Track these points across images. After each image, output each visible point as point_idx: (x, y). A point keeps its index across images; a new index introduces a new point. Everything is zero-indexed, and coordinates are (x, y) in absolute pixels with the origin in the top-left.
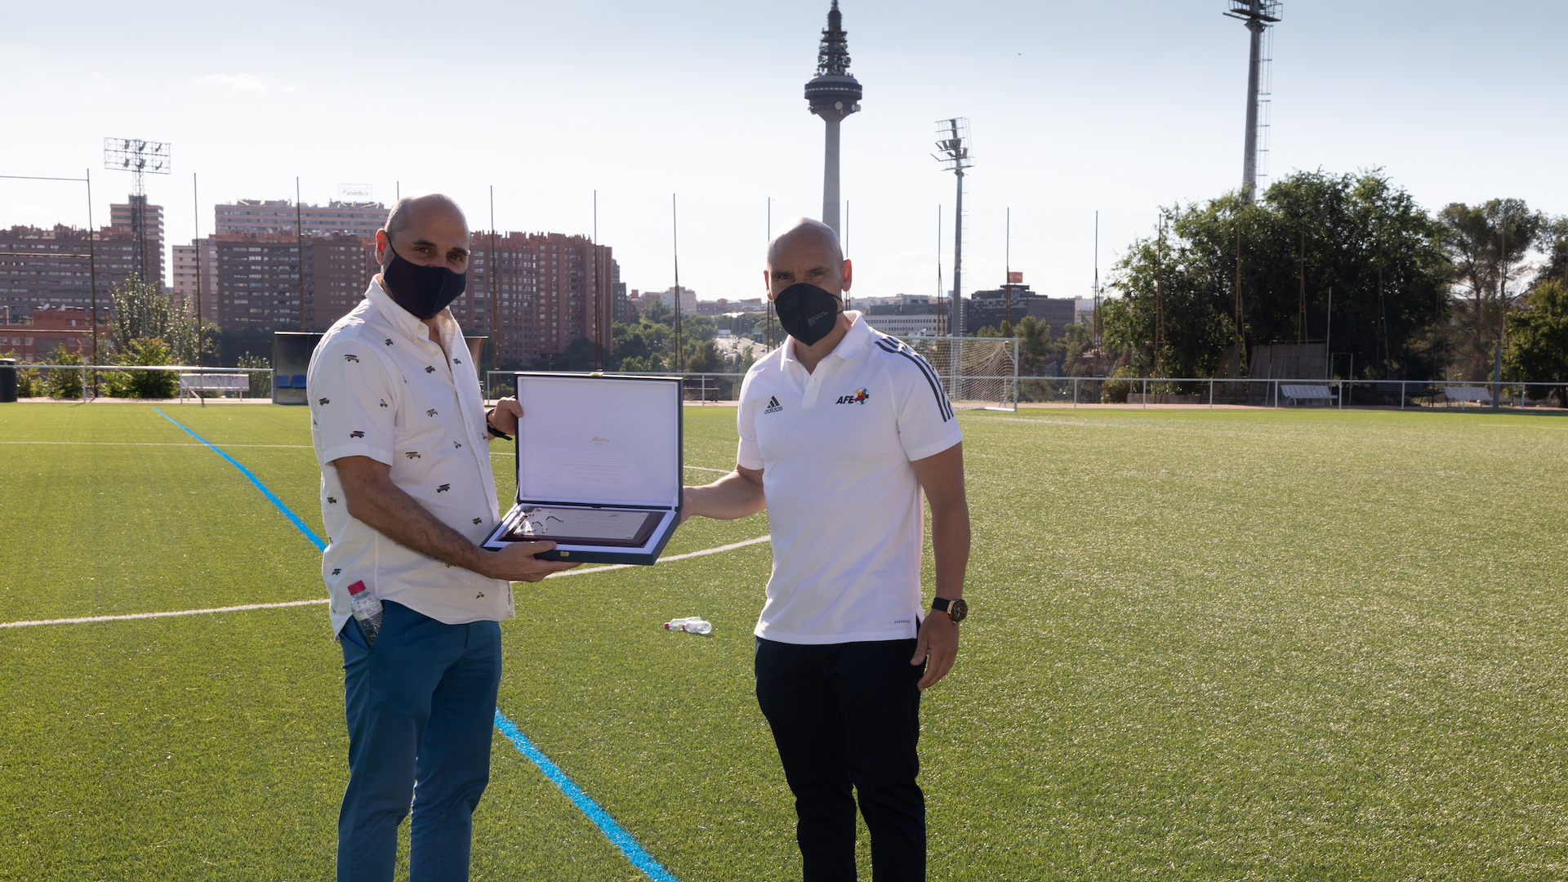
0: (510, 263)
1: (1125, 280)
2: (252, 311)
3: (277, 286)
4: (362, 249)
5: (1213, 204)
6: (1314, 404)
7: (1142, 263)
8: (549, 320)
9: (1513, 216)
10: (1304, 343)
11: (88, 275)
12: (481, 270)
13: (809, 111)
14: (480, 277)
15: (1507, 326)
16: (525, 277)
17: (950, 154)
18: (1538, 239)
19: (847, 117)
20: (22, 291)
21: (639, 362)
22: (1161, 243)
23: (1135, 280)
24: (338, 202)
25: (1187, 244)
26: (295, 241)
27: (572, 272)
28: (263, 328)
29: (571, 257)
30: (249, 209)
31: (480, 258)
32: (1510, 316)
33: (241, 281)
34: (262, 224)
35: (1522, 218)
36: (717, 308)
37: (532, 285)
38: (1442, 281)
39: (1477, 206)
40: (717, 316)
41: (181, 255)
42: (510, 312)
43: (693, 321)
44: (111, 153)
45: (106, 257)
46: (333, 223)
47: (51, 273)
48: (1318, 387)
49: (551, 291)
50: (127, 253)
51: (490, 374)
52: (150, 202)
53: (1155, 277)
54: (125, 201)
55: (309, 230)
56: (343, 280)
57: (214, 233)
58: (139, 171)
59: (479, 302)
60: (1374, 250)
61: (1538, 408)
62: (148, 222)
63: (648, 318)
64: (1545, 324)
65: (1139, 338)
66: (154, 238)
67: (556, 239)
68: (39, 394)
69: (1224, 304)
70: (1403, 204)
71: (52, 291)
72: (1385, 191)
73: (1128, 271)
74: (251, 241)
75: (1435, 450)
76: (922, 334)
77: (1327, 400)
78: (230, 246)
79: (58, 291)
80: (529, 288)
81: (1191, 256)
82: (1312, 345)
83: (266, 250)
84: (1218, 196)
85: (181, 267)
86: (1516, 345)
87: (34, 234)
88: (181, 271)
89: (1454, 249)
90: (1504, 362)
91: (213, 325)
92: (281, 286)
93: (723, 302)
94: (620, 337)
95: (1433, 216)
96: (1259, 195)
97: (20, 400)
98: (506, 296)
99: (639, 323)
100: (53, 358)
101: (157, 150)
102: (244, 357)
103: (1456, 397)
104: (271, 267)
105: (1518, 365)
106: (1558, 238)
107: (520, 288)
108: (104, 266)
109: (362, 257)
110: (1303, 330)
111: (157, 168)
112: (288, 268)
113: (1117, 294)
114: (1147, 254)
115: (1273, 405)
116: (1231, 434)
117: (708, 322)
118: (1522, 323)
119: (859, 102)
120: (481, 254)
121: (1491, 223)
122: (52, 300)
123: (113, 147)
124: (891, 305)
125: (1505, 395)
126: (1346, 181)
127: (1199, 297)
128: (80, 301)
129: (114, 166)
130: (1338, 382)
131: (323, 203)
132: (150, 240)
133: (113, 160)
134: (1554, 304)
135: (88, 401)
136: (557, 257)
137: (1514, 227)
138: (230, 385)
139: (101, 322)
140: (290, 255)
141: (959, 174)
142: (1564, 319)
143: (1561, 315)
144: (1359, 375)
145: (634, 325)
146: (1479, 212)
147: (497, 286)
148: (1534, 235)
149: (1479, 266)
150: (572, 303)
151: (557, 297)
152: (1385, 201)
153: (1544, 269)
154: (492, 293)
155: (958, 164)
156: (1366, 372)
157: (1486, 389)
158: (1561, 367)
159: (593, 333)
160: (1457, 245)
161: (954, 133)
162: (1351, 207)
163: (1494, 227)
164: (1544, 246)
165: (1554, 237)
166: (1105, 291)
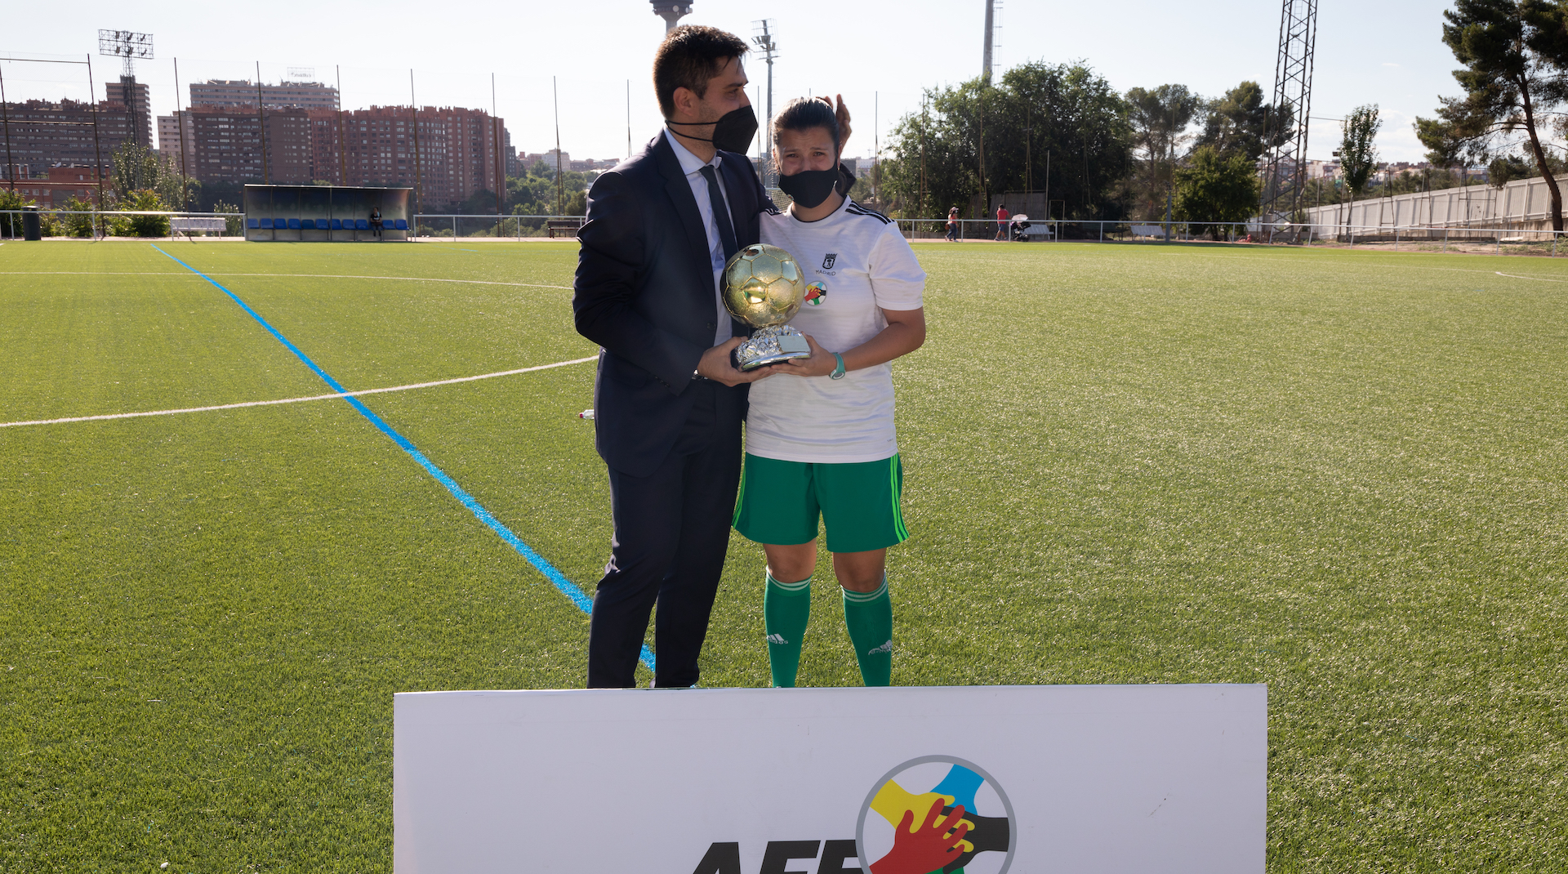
0: (425, 130)
1: (898, 144)
2: (223, 168)
3: (242, 149)
4: (308, 120)
5: (963, 87)
6: (1036, 238)
7: (910, 131)
8: (456, 175)
9: (1178, 97)
10: (1029, 192)
11: (91, 139)
12: (403, 136)
14: (402, 141)
15: (1176, 180)
16: (437, 141)
17: (762, 47)
18: (1196, 115)
19: (682, 18)
20: (38, 152)
21: (527, 208)
22: (925, 117)
23: (905, 145)
24: (287, 82)
25: (944, 117)
26: (255, 113)
27: (473, 138)
28: (232, 182)
29: (472, 126)
30: (217, 87)
31: (401, 127)
33: (214, 144)
34: (228, 100)
35: (1185, 99)
36: (586, 165)
37: (443, 148)
38: (1129, 146)
39: (1153, 90)
40: (586, 172)
41: (164, 124)
42: (426, 169)
43: (568, 176)
44: (104, 42)
45: (105, 125)
46: (285, 99)
47: (61, 138)
48: (1039, 225)
49: (458, 152)
50: (122, 122)
51: (416, 218)
52: (138, 81)
53: (920, 143)
54: (118, 81)
55: (266, 104)
56: (295, 144)
57: (190, 106)
58: (128, 57)
59: (402, 161)
60: (1080, 122)
61: (1195, 241)
62: (137, 97)
63: (533, 174)
64: (1203, 179)
65: (908, 191)
66: (142, 110)
67: (460, 112)
68: (58, 234)
69: (971, 163)
70: (1101, 88)
71: (62, 152)
72: (1089, 78)
73: (900, 137)
74: (220, 112)
75: (1132, 273)
77: (1046, 235)
78: (203, 117)
79: (67, 152)
80: (441, 150)
81: (947, 127)
82: (1035, 194)
83: (232, 120)
84: (968, 80)
85: (165, 133)
86: (1181, 194)
87: (46, 107)
88: (165, 137)
89: (1135, 122)
90: (1173, 207)
91: (193, 179)
92: (246, 148)
93: (590, 161)
94: (512, 188)
95: (1122, 97)
96: (997, 81)
97: (43, 239)
98: (423, 155)
99: (526, 178)
100: (69, 206)
101: (142, 40)
102: (218, 204)
103: (1139, 233)
104: (237, 133)
105: (1183, 210)
106: (1211, 114)
107: (433, 150)
108: (103, 132)
109: (309, 125)
110: (1028, 183)
111: (143, 54)
112: (250, 134)
113: (892, 155)
114: (914, 124)
115: (1007, 239)
116: (982, 261)
117: (580, 177)
118: (1187, 178)
119: (691, 6)
120: (402, 123)
121: (1163, 102)
122: (63, 159)
123: (106, 37)
125: (1173, 232)
126: (1061, 70)
127: (953, 157)
128: (85, 160)
129: (107, 52)
130: (1053, 221)
131: (276, 83)
132: (140, 112)
133: (107, 47)
134: (1209, 164)
135: (98, 240)
136: (462, 126)
137: (1179, 106)
138: (210, 226)
139: (104, 177)
140: (251, 124)
141: (770, 62)
142: (1217, 175)
143: (1214, 172)
144: (1069, 217)
145: (522, 179)
146: (1153, 94)
147: (415, 149)
148: (1193, 112)
149: (1154, 134)
150: (474, 162)
151: (462, 157)
152: (1088, 85)
153: (1200, 137)
154: (412, 154)
155: (769, 55)
156: (1074, 214)
157: (1159, 227)
158: (1214, 211)
159: (492, 185)
160: (1138, 119)
161: (766, 30)
162: (1064, 90)
163: (1164, 106)
164: (1200, 120)
165: (1207, 114)
166: (882, 153)
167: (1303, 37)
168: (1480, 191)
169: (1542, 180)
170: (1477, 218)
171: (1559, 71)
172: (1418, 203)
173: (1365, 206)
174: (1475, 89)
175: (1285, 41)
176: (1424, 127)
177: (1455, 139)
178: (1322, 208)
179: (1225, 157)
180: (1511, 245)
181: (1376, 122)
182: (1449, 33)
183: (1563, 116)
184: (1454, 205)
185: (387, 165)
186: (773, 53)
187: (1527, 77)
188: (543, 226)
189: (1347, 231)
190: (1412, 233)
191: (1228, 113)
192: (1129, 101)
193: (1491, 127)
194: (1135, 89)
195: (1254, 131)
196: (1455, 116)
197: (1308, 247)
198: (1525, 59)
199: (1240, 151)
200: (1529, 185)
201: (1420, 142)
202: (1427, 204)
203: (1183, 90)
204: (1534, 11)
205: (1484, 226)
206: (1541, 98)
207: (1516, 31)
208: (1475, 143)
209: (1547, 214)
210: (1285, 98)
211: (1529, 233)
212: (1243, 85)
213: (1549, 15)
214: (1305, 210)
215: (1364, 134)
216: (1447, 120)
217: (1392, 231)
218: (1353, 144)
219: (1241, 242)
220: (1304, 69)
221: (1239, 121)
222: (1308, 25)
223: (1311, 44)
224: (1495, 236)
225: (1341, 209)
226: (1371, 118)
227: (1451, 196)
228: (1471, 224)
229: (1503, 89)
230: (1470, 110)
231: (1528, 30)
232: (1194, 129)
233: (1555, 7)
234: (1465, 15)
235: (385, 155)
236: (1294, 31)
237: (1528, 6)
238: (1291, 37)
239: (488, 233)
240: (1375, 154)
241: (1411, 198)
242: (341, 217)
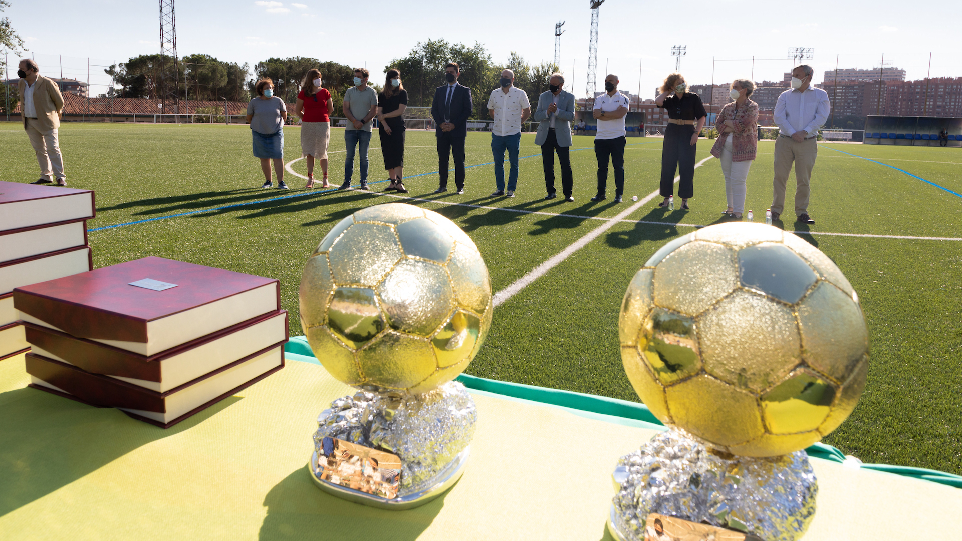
4: (886, 86)
12: (942, 93)
14: (941, 96)
26: (857, 83)
31: (942, 88)
34: (843, 78)
46: (874, 76)
55: (864, 79)
56: (876, 98)
58: (801, 59)
59: (939, 106)
78: (829, 86)
83: (844, 87)
101: (809, 51)
104: (846, 94)
109: (886, 89)
112: (852, 94)
131: (871, 69)
138: (844, 136)
140: (854, 89)
154: (946, 103)
185: (929, 108)
235: (930, 103)
242: (921, 133)
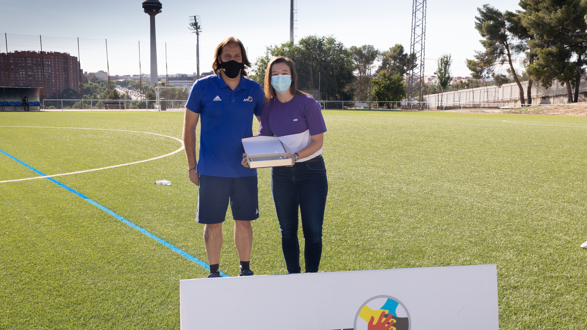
0: (41, 62)
1: (256, 69)
5: (283, 45)
7: (261, 64)
8: (56, 82)
9: (370, 50)
10: (313, 89)
12: (30, 64)
13: (144, 12)
14: (30, 67)
15: (372, 84)
16: (46, 67)
17: (194, 27)
18: (377, 57)
19: (157, 14)
21: (89, 96)
22: (267, 58)
27: (63, 65)
29: (63, 60)
32: (373, 81)
35: (373, 51)
36: (115, 78)
37: (49, 70)
38: (353, 70)
39: (359, 47)
40: (116, 81)
42: (42, 79)
43: (107, 82)
49: (56, 72)
51: (44, 101)
59: (30, 76)
60: (333, 60)
61: (380, 109)
63: (91, 81)
64: (383, 83)
67: (57, 54)
70: (340, 46)
72: (335, 42)
76: (186, 87)
80: (48, 71)
82: (315, 90)
84: (284, 43)
86: (374, 90)
90: (371, 95)
93: (117, 76)
94: (82, 88)
95: (348, 50)
96: (296, 43)
98: (40, 73)
99: (88, 83)
103: (357, 106)
105: (375, 96)
106: (383, 57)
107: (45, 71)
110: (312, 85)
114: (262, 61)
117: (113, 83)
118: (376, 83)
119: (161, 9)
120: (30, 59)
121: (364, 52)
124: (175, 78)
125: (372, 105)
126: (324, 38)
130: (323, 102)
134: (385, 77)
136: (58, 60)
137: (370, 53)
141: (198, 34)
142: (388, 82)
143: (387, 81)
144: (329, 100)
145: (86, 84)
146: (360, 49)
147: (36, 70)
148: (376, 56)
149: (361, 65)
150: (64, 76)
151: (58, 74)
152: (335, 45)
153: (380, 67)
154: (35, 73)
155: (197, 31)
156: (331, 98)
157: (366, 103)
158: (387, 96)
159: (72, 86)
160: (354, 59)
161: (195, 20)
162: (325, 47)
163: (365, 54)
164: (379, 60)
165: (382, 57)
166: (249, 73)
167: (421, 26)
168: (493, 88)
169: (516, 83)
170: (491, 99)
171: (520, 40)
172: (468, 93)
173: (447, 95)
174: (488, 47)
175: (414, 28)
176: (469, 62)
177: (481, 67)
178: (430, 95)
179: (391, 74)
180: (506, 110)
181: (450, 61)
182: (477, 25)
183: (523, 58)
184: (482, 94)
185: (23, 77)
186: (199, 30)
187: (508, 43)
188: (96, 104)
189: (441, 104)
190: (466, 105)
191: (391, 57)
192: (351, 51)
193: (495, 62)
194: (353, 47)
195: (401, 64)
196: (481, 58)
197: (426, 111)
198: (507, 36)
199: (396, 72)
200: (511, 86)
201: (468, 68)
202: (471, 93)
203: (372, 47)
204: (510, 17)
205: (494, 102)
206: (514, 51)
207: (503, 25)
208: (489, 69)
209: (518, 97)
210: (415, 51)
211: (511, 105)
212: (396, 45)
213: (515, 18)
214: (424, 96)
215: (446, 65)
216: (478, 60)
217: (458, 105)
218: (442, 70)
219: (398, 109)
220: (422, 39)
221: (395, 60)
222: (423, 21)
223: (424, 29)
224: (499, 106)
225: (438, 95)
226: (448, 59)
227: (480, 90)
228: (489, 101)
229: (499, 48)
230: (487, 56)
231: (507, 24)
232: (377, 63)
233: (517, 15)
234: (483, 18)
235: (22, 73)
236: (417, 24)
237: (507, 15)
238: (416, 26)
239: (71, 108)
240: (451, 73)
241: (465, 91)
242: (9, 100)
